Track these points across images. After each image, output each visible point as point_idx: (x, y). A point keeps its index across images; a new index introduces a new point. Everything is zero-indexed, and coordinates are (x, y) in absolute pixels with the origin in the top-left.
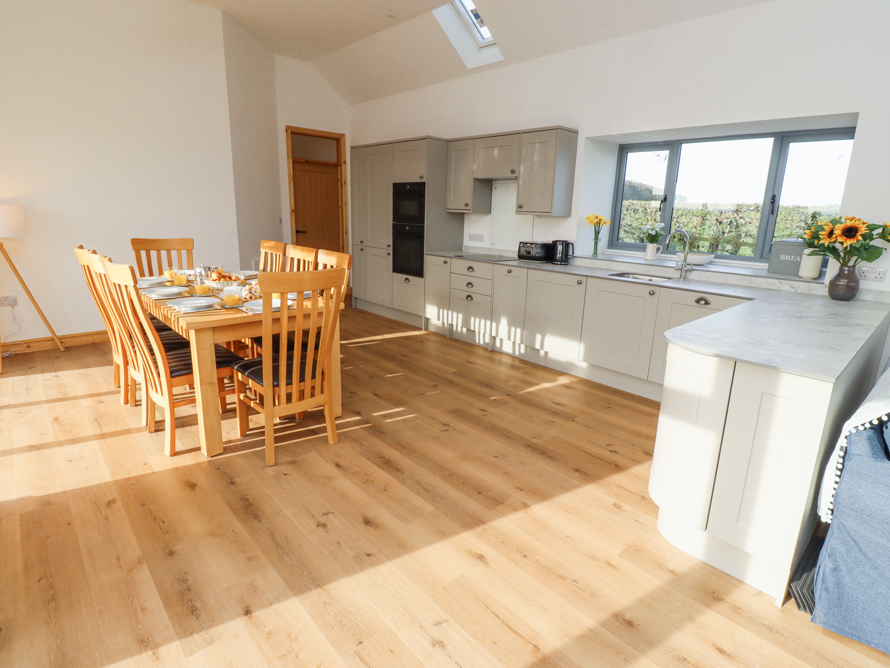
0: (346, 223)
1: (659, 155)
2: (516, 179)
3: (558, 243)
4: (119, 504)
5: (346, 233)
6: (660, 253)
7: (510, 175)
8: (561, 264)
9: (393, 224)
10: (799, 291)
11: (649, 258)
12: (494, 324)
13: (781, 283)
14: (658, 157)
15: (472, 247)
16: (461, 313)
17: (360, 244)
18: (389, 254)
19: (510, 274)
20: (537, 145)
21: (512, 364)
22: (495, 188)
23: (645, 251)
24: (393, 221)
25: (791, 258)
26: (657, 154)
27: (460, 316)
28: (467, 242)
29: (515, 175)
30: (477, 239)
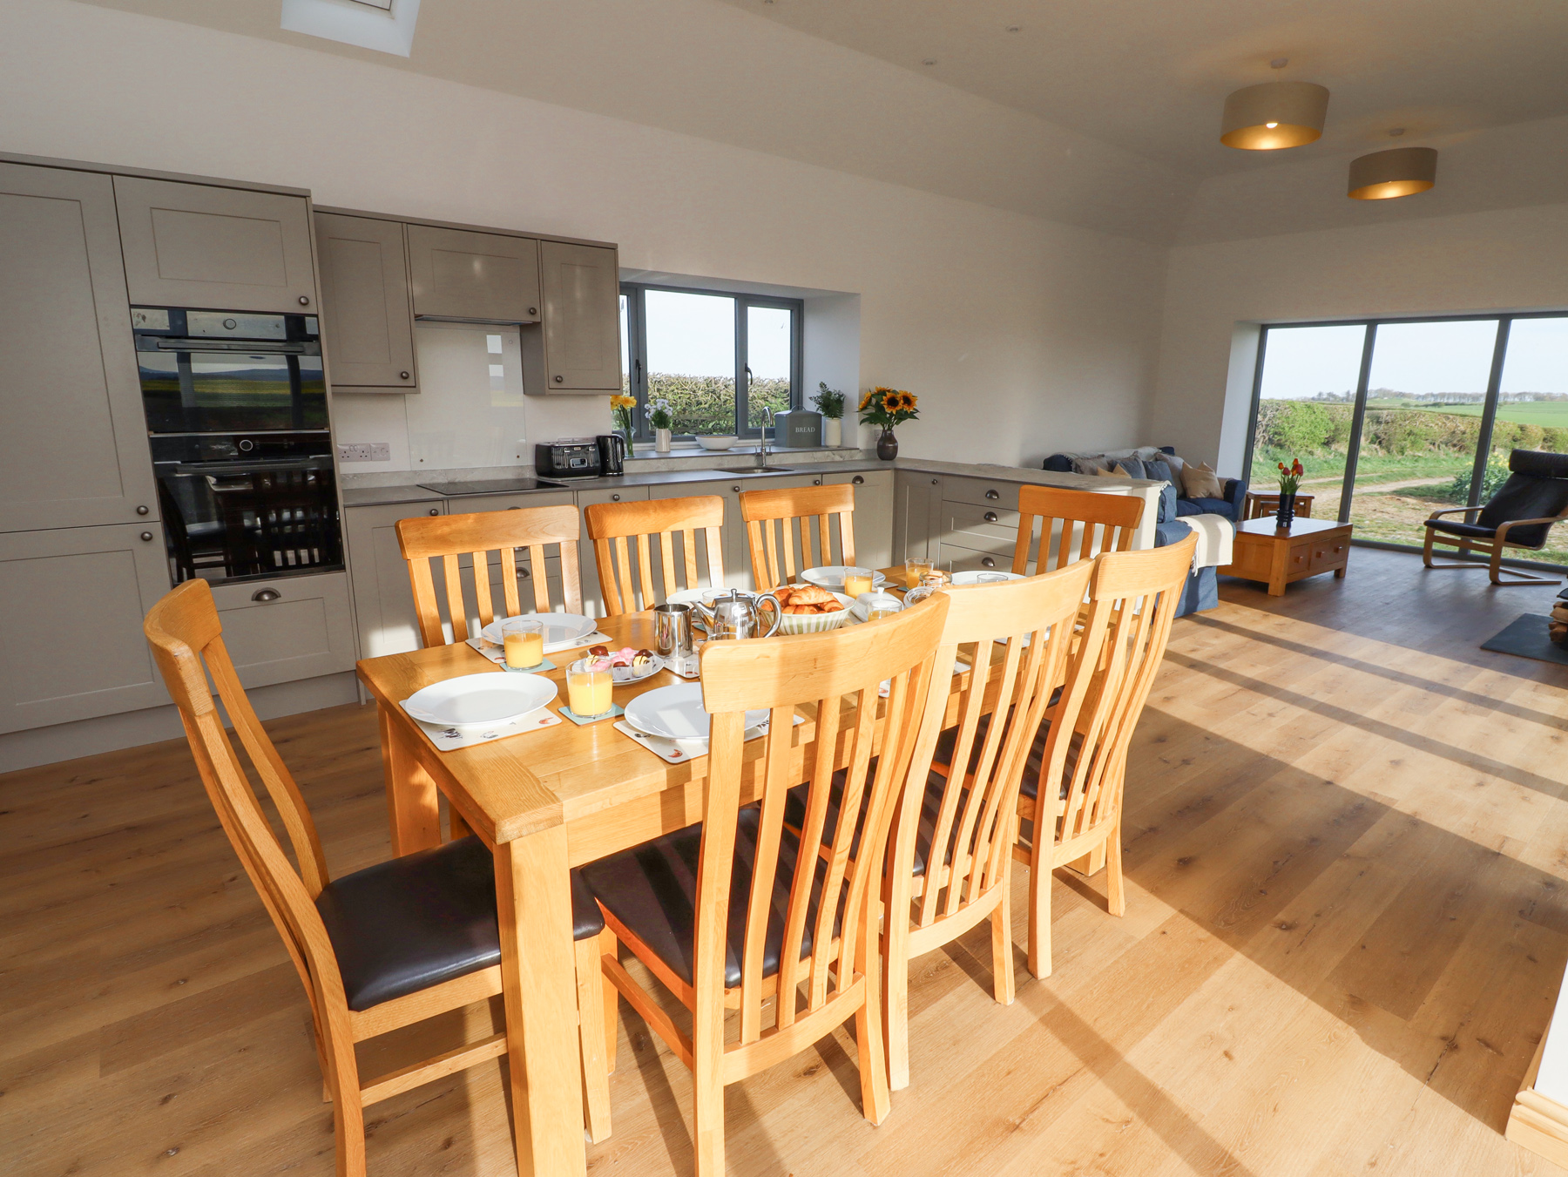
2: (536, 325)
4: (1281, 916)
6: (670, 440)
11: (664, 449)
18: (150, 537)
20: (578, 271)
25: (803, 430)
29: (537, 318)
30: (369, 455)
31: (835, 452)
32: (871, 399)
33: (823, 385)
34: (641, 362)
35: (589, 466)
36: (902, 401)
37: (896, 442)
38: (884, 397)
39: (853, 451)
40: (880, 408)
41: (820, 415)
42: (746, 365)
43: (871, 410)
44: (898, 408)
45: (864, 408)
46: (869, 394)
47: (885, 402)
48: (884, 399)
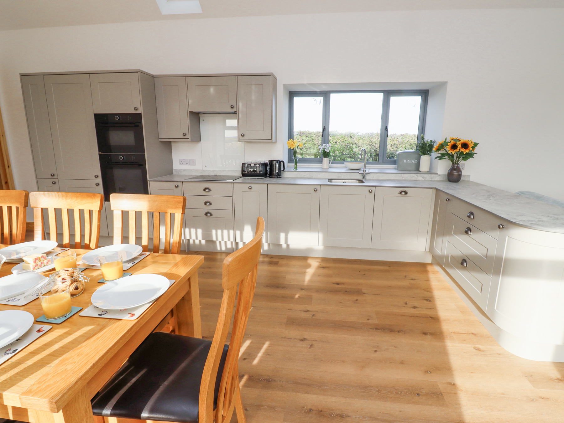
0: (6, 156)
1: (315, 100)
2: (235, 112)
3: (274, 162)
5: (9, 167)
6: (331, 164)
7: (230, 110)
8: (277, 178)
9: (99, 154)
10: (427, 179)
11: (325, 167)
12: (238, 233)
13: (417, 176)
14: (315, 101)
15: (184, 170)
16: (199, 228)
17: (51, 177)
18: (98, 185)
19: (252, 190)
20: (253, 87)
21: (269, 261)
22: (203, 120)
23: (322, 163)
24: (99, 151)
25: (409, 161)
26: (315, 99)
27: (200, 231)
28: (177, 166)
29: (235, 110)
30: (189, 163)
31: (425, 175)
34: (326, 127)
35: (257, 173)
47: (448, 146)
48: (449, 145)
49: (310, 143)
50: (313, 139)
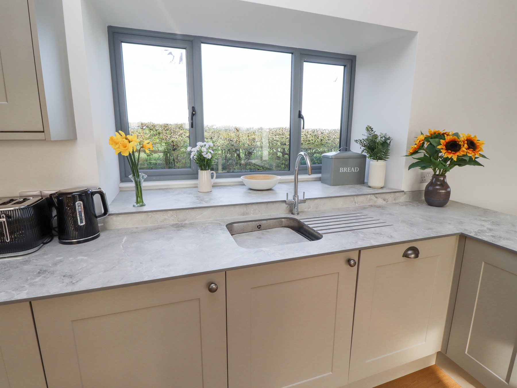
31: (377, 195)
32: (424, 143)
33: (369, 129)
34: (197, 109)
36: (466, 146)
37: (448, 187)
38: (442, 141)
39: (397, 194)
40: (433, 152)
41: (365, 157)
42: (300, 112)
43: (422, 154)
44: (460, 153)
45: (415, 152)
46: (422, 137)
47: (441, 145)
48: (442, 143)
49: (156, 137)
50: (159, 133)
